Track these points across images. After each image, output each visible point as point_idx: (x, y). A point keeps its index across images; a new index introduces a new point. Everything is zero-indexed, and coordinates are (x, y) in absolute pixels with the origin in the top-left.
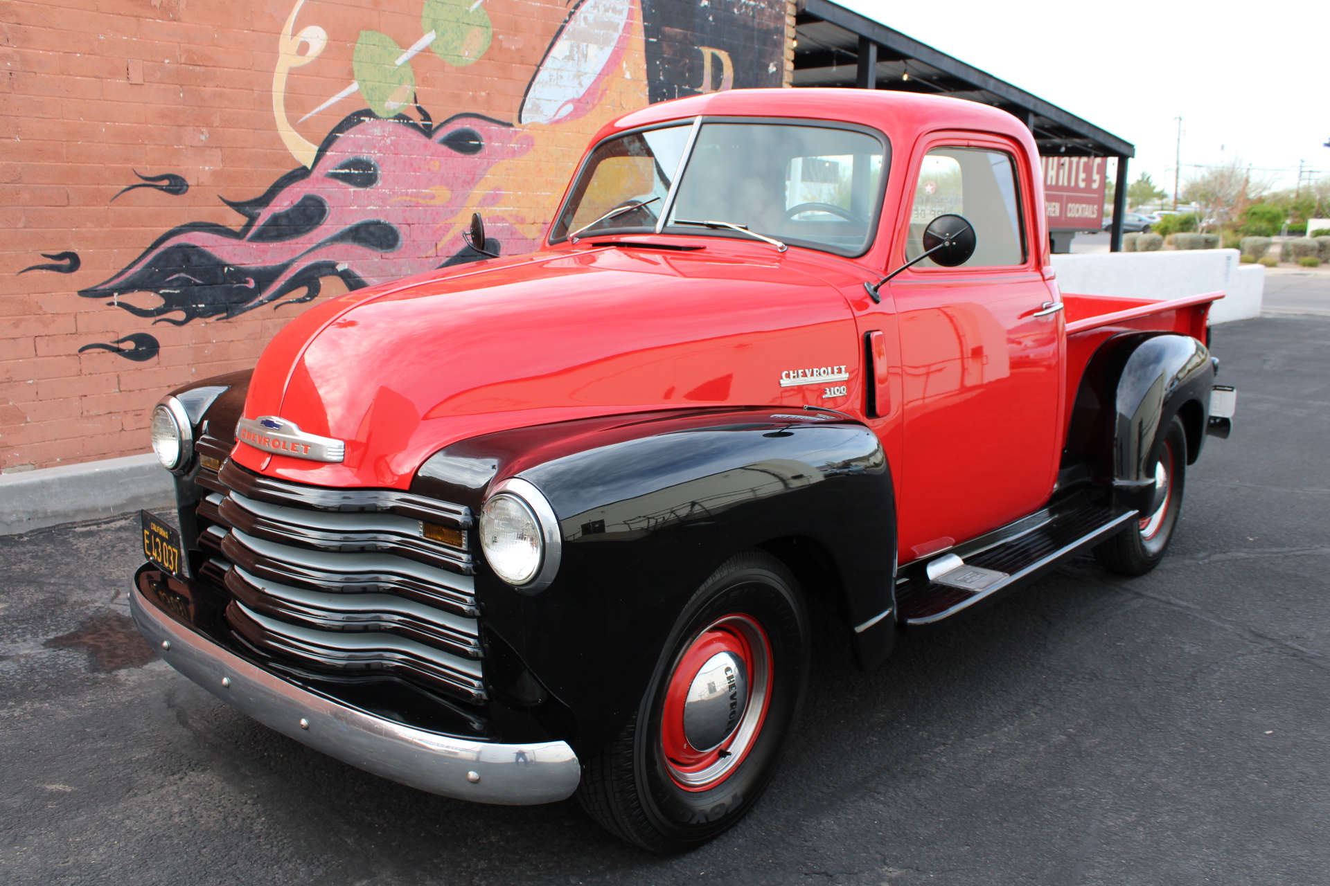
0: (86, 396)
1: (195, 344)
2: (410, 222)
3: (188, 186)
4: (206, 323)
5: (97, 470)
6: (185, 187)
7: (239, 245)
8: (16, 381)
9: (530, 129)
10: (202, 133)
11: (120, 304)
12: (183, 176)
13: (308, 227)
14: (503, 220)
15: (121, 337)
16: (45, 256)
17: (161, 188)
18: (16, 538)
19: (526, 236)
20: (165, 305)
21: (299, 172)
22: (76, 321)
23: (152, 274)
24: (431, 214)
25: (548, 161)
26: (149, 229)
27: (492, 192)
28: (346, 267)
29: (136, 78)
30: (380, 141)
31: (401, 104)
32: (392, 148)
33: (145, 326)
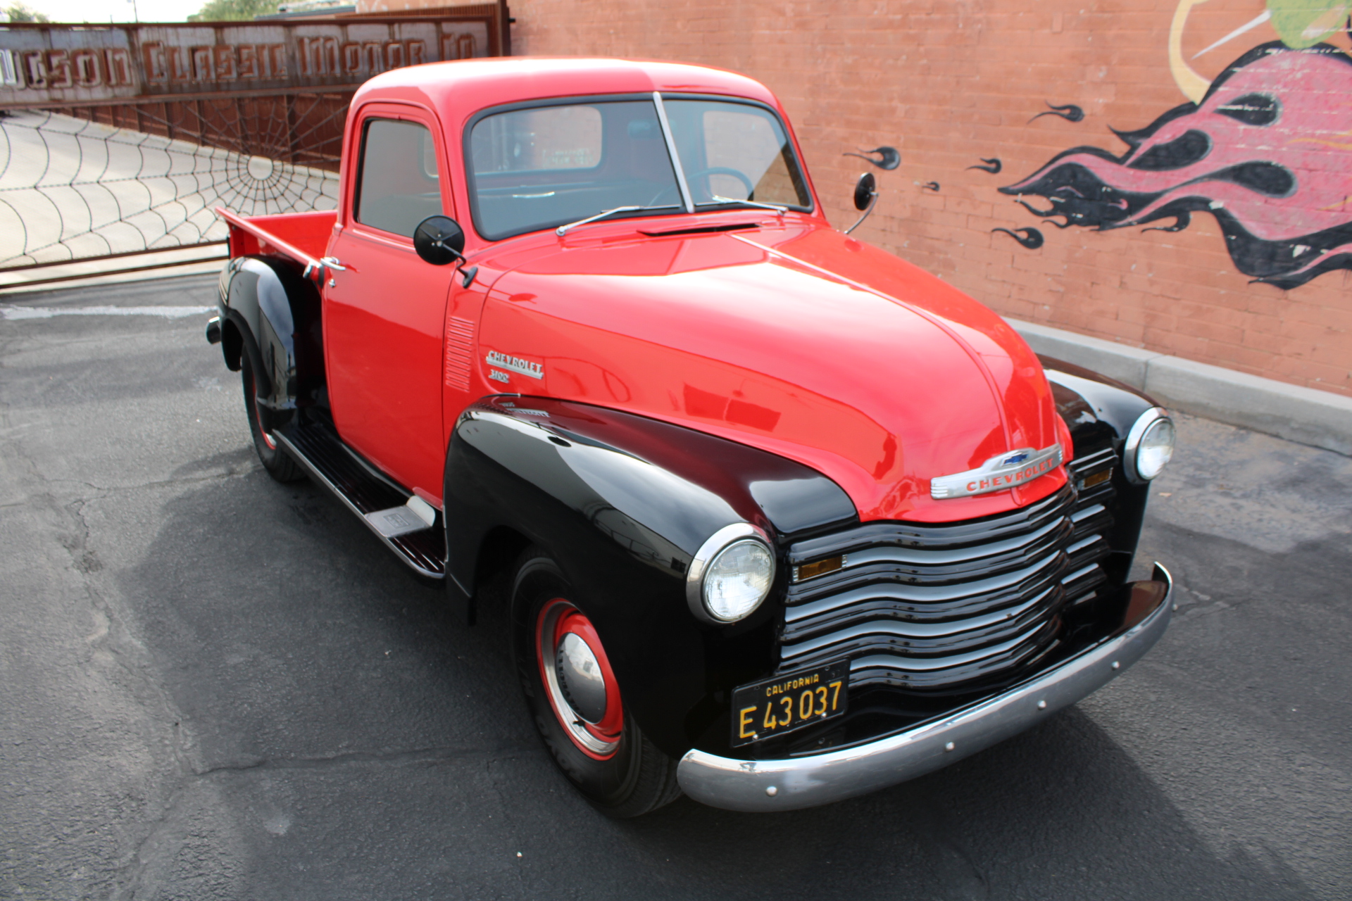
0: (990, 264)
1: (1070, 246)
2: (1311, 167)
3: (1084, 115)
4: (1081, 231)
6: (1081, 116)
7: (1118, 170)
8: (954, 242)
10: (1101, 70)
11: (1022, 203)
12: (1080, 107)
13: (1187, 161)
15: (1020, 226)
16: (983, 160)
17: (1062, 116)
20: (1053, 210)
21: (1187, 107)
22: (993, 209)
23: (1047, 184)
24: (1345, 162)
26: (1051, 147)
28: (1221, 205)
29: (1057, 27)
30: (1287, 75)
31: (1327, 30)
32: (1303, 82)
33: (1036, 223)
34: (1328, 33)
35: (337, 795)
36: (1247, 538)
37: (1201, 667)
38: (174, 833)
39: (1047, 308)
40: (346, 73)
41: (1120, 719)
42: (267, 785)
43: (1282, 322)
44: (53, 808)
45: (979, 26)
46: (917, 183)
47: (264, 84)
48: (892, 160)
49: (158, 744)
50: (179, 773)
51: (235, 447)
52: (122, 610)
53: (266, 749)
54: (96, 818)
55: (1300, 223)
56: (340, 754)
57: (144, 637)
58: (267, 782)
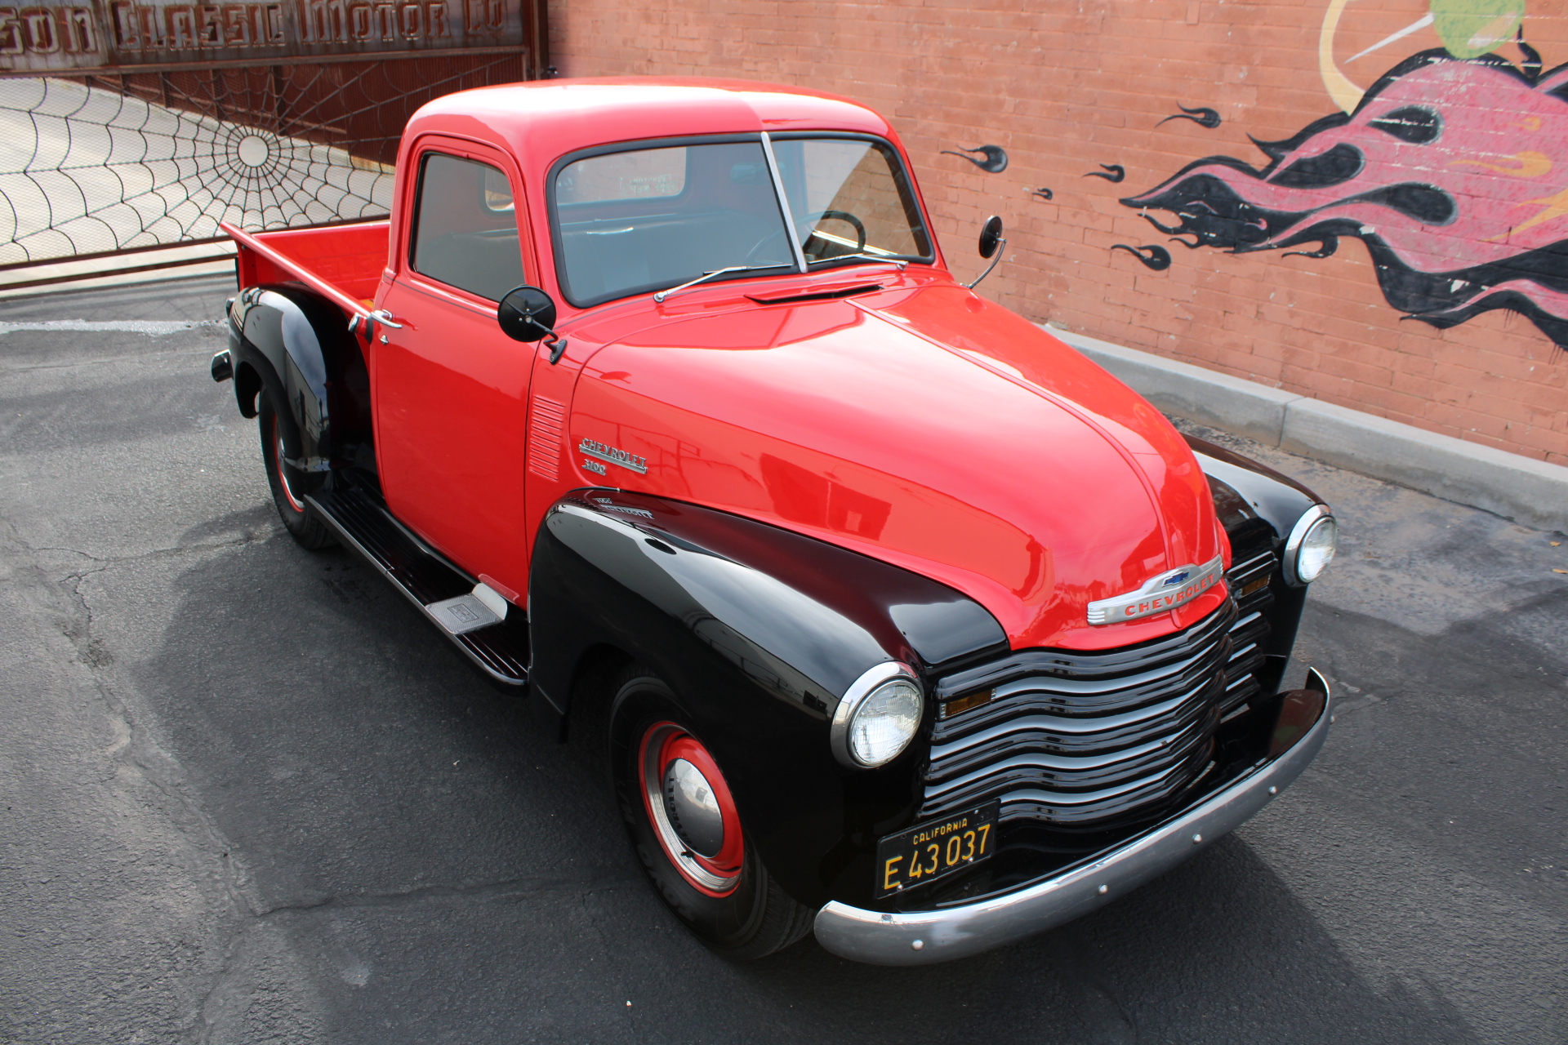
0: (1109, 285)
1: (1201, 268)
2: (1473, 193)
3: (1220, 121)
4: (1214, 253)
6: (1217, 122)
7: (1258, 185)
8: (1067, 259)
10: (1241, 71)
11: (1147, 218)
12: (1217, 111)
13: (1335, 179)
15: (1143, 245)
16: (1103, 166)
17: (1196, 120)
20: (1182, 227)
21: (1337, 118)
22: (1113, 222)
23: (1176, 197)
26: (1182, 156)
28: (1373, 232)
29: (1192, 19)
30: (1451, 87)
31: (1496, 40)
32: (1467, 97)
33: (1162, 240)
34: (1497, 43)
35: (418, 937)
36: (1396, 617)
37: (1352, 772)
38: (240, 987)
39: (1172, 337)
40: (354, 39)
41: (1269, 835)
42: (338, 926)
43: (1436, 364)
44: (96, 960)
45: (1103, 11)
46: (1026, 189)
47: (257, 53)
48: (999, 161)
49: (207, 879)
50: (236, 915)
51: (250, 505)
52: (143, 715)
53: (331, 883)
54: (148, 971)
55: (1459, 256)
56: (416, 888)
57: (174, 747)
58: (338, 924)
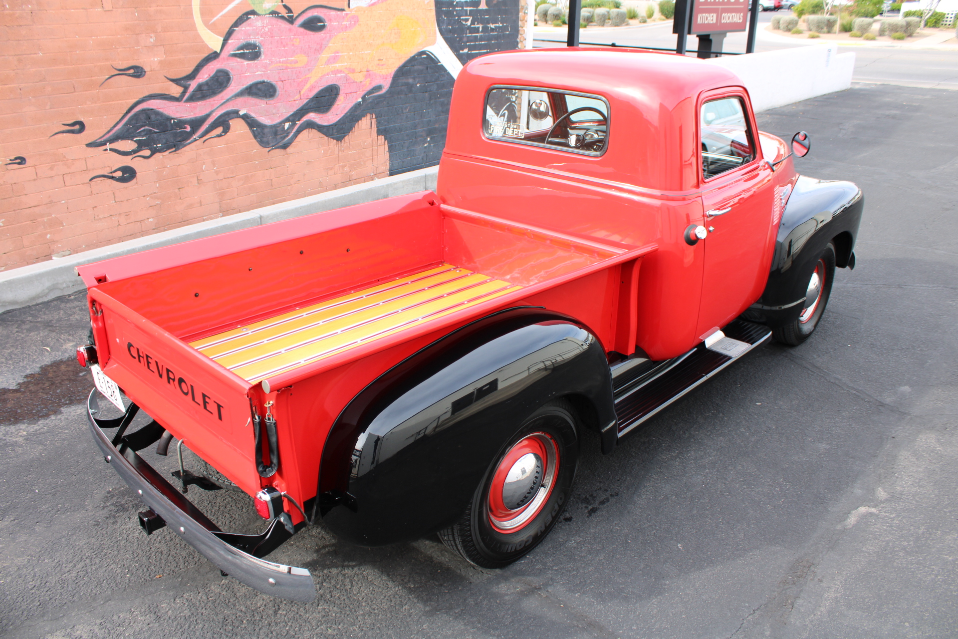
0: (96, 207)
1: (158, 169)
2: (283, 79)
3: (145, 72)
4: (163, 156)
5: (109, 253)
6: (143, 73)
7: (179, 105)
8: (55, 202)
9: (356, 11)
10: (151, 37)
11: (111, 150)
12: (142, 66)
13: (220, 90)
14: (341, 72)
15: (114, 169)
16: (64, 125)
17: (129, 75)
18: (67, 297)
19: (356, 80)
20: (138, 147)
21: (213, 55)
22: (86, 162)
23: (128, 130)
24: (296, 73)
25: (368, 31)
26: (124, 101)
27: (333, 55)
28: (245, 112)
29: (108, 7)
30: (261, 29)
31: (274, 4)
32: (269, 33)
33: (127, 161)
34: (274, 5)
39: (151, 220)
43: (288, 167)
55: (284, 111)
